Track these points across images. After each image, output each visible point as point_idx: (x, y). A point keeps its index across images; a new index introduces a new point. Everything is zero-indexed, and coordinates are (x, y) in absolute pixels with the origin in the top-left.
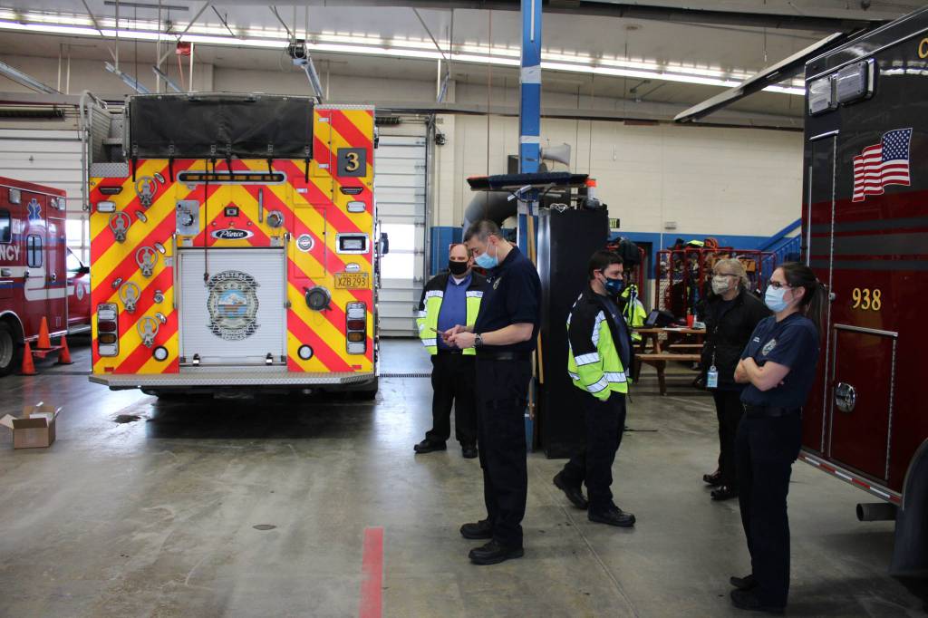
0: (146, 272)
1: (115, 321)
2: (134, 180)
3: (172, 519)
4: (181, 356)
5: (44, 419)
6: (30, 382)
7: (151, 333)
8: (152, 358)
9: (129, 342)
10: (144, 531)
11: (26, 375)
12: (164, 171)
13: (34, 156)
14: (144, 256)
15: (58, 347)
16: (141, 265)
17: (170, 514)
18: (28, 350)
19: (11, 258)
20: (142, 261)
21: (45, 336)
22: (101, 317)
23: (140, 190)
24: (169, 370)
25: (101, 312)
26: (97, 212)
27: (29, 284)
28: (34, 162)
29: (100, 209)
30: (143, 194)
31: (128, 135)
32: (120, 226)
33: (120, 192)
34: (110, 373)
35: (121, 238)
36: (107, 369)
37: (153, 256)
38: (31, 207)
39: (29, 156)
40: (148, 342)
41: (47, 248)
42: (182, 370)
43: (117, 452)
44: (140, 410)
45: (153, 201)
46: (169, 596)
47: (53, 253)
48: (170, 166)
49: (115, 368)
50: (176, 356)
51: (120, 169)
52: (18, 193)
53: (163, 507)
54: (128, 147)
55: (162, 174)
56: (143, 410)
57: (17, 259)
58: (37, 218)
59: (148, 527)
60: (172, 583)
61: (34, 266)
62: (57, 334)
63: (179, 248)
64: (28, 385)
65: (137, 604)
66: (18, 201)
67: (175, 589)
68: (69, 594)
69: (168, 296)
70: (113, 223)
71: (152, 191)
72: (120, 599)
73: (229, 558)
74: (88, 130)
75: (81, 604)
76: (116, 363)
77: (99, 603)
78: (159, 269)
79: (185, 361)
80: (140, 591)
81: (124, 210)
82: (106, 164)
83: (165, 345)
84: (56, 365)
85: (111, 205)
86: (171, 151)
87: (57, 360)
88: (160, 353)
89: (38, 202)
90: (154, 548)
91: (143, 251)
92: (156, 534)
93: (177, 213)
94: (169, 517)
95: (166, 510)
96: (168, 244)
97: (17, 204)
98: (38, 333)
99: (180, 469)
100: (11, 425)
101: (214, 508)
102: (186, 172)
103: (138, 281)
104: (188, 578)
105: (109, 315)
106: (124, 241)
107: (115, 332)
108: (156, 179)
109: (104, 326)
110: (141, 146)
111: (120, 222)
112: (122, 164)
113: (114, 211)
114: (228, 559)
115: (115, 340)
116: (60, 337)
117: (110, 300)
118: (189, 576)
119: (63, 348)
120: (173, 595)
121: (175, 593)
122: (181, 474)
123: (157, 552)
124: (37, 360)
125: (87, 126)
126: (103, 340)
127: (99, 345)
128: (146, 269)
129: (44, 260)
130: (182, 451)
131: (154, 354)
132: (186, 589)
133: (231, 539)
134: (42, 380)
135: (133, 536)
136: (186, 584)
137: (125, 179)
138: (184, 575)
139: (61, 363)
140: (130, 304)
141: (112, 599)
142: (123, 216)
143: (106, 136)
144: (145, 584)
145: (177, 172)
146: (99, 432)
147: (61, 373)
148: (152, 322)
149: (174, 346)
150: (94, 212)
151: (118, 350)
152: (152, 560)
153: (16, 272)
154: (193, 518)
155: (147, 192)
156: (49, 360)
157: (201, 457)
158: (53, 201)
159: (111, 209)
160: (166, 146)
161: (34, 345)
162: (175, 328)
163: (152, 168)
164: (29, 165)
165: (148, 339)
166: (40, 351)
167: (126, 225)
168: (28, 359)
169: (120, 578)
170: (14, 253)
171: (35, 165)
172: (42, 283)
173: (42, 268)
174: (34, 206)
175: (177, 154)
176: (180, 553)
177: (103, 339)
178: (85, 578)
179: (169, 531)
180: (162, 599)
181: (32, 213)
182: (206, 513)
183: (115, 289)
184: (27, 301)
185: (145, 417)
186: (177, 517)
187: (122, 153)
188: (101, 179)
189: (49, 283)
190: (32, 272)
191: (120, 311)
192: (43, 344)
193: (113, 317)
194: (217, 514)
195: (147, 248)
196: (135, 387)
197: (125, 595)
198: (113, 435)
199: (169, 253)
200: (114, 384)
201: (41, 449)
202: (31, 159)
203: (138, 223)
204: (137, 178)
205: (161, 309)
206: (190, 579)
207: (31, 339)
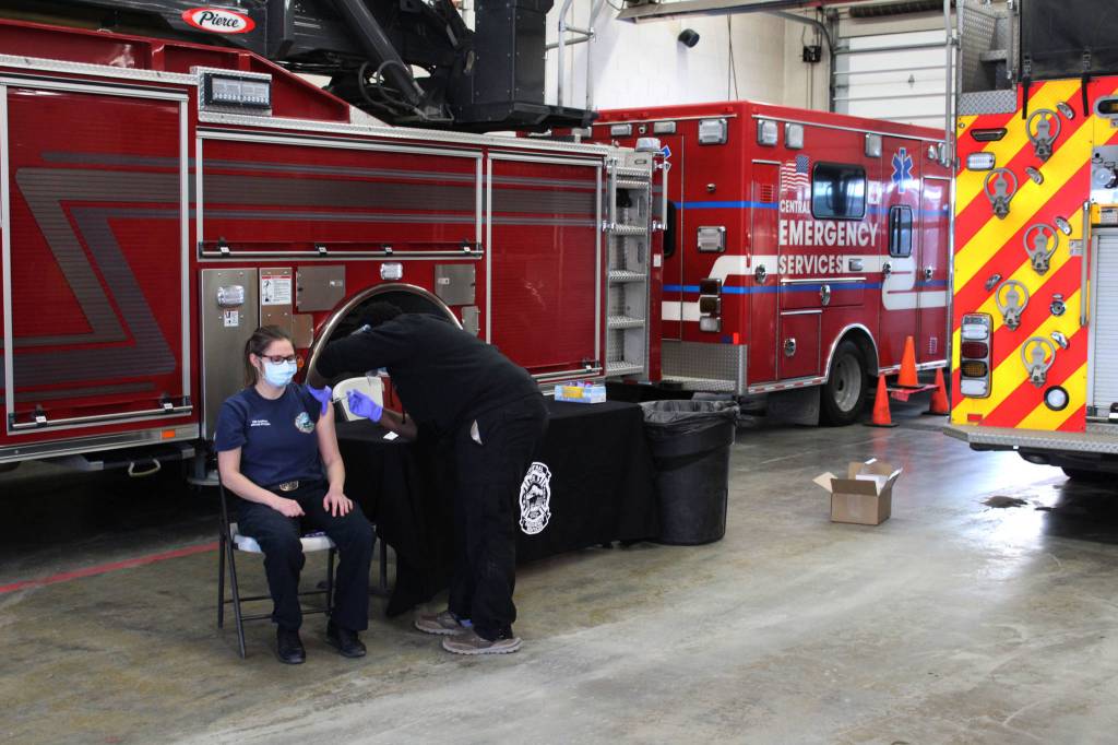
0: (1039, 265)
1: (987, 342)
2: (1024, 117)
3: (1019, 644)
4: (1090, 404)
5: (873, 483)
6: (882, 436)
7: (1042, 364)
8: (1043, 405)
9: (1009, 375)
10: (970, 650)
11: (878, 426)
12: (1073, 98)
13: (917, 75)
14: (1037, 237)
15: (929, 386)
16: (1032, 254)
17: (1019, 637)
18: (882, 388)
19: (863, 243)
20: (1032, 247)
21: (910, 368)
22: (967, 335)
23: (1033, 133)
24: (1067, 426)
25: (966, 327)
26: (966, 172)
27: (890, 283)
28: (915, 84)
29: (971, 165)
30: (1039, 138)
31: (1016, 44)
32: (1000, 192)
33: (1003, 135)
34: (975, 424)
35: (1002, 211)
36: (972, 418)
37: (1052, 238)
38: (897, 163)
39: (907, 74)
40: (1036, 378)
41: (921, 225)
42: (1090, 428)
43: (973, 545)
44: (1029, 493)
45: (1052, 151)
46: (975, 732)
47: (933, 235)
48: (1084, 89)
49: (984, 416)
50: (1081, 404)
51: (1004, 99)
52: (878, 141)
53: (1013, 626)
54: (1016, 63)
55: (1069, 105)
56: (1035, 493)
57: (873, 244)
58: (906, 176)
59: (979, 646)
60: (986, 719)
61: (899, 255)
62: (930, 365)
63: (1095, 226)
64: (876, 440)
65: (929, 731)
66: (877, 152)
67: (987, 726)
68: (847, 700)
69: (1072, 305)
70: (990, 187)
71: (1051, 132)
72: (909, 721)
73: (1084, 707)
74: (955, 43)
75: (860, 714)
76: (985, 408)
77: (881, 718)
78: (1059, 260)
79: (1095, 414)
80: (938, 718)
81: (1008, 166)
82: (989, 93)
83: (1063, 386)
84: (925, 414)
85: (988, 158)
86: (1084, 65)
87: (926, 408)
88: (1056, 398)
89: (908, 152)
90: (977, 674)
91: (1035, 232)
92: (988, 658)
93: (1093, 168)
94: (1017, 640)
95: (1015, 631)
96: (1077, 219)
97: (875, 157)
98: (900, 362)
99: (1060, 582)
100: (829, 487)
101: (1091, 640)
102: (1111, 98)
103: (1028, 280)
104: (1008, 719)
105: (977, 332)
106: (1005, 215)
107: (986, 360)
108: (1059, 114)
109: (971, 349)
110: (1037, 61)
111: (1002, 185)
112: (1006, 92)
113: (991, 169)
114: (1082, 708)
115: (985, 372)
116: (935, 371)
117: (981, 309)
118: (1013, 715)
119: (938, 389)
120: (979, 733)
121: (985, 731)
122: (1059, 588)
123: (981, 679)
124: (895, 406)
125: (955, 36)
126: (966, 371)
127: (961, 379)
128: (1040, 261)
129: (915, 243)
130: (1075, 558)
131: (1045, 398)
132: (1003, 730)
133: (1098, 684)
134: (898, 435)
135: (955, 654)
136: (1004, 724)
137: (1009, 116)
138: (1004, 713)
139: (932, 413)
140: (1011, 316)
141: (899, 718)
142: (1005, 175)
143: (987, 47)
144: (948, 712)
145: (1094, 100)
146: (955, 515)
147: (929, 427)
148: (1044, 345)
149: (1079, 387)
150: (962, 169)
151: (989, 388)
152: (968, 687)
153: (871, 264)
154: (1052, 648)
155: (1045, 134)
156: (916, 407)
157: (1101, 570)
158: (932, 149)
159: (988, 165)
160: (1078, 56)
161: (892, 380)
162: (1083, 358)
163: (1055, 94)
164: (907, 89)
165: (1037, 373)
166: (901, 391)
167: (1011, 191)
168: (882, 402)
169: (918, 697)
170: (869, 235)
171: (917, 89)
172: (910, 281)
173: (911, 258)
174: (902, 159)
175: (1096, 68)
176: (1010, 687)
177: (968, 369)
178: (873, 688)
179: (1007, 658)
180: (964, 733)
181: (899, 169)
182: (1073, 645)
183: (990, 291)
184: (885, 309)
185: (1036, 503)
186: (1027, 642)
187: (1006, 73)
188: (975, 118)
189: (922, 283)
190: (897, 264)
191: (996, 327)
192: (905, 380)
193: (984, 335)
194: (1092, 649)
195: (1041, 226)
196: (1010, 448)
197: (917, 717)
198: (975, 522)
199: (1077, 234)
200: (977, 441)
201: (864, 527)
202: (911, 81)
203: (1030, 185)
204: (1029, 114)
205: (1059, 327)
206: (1013, 720)
207: (889, 371)
